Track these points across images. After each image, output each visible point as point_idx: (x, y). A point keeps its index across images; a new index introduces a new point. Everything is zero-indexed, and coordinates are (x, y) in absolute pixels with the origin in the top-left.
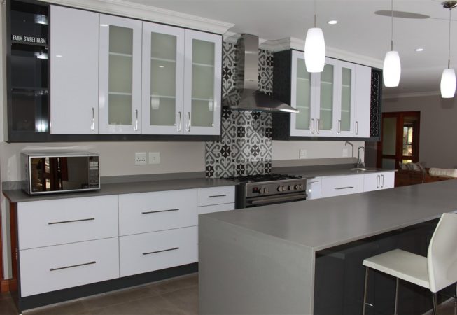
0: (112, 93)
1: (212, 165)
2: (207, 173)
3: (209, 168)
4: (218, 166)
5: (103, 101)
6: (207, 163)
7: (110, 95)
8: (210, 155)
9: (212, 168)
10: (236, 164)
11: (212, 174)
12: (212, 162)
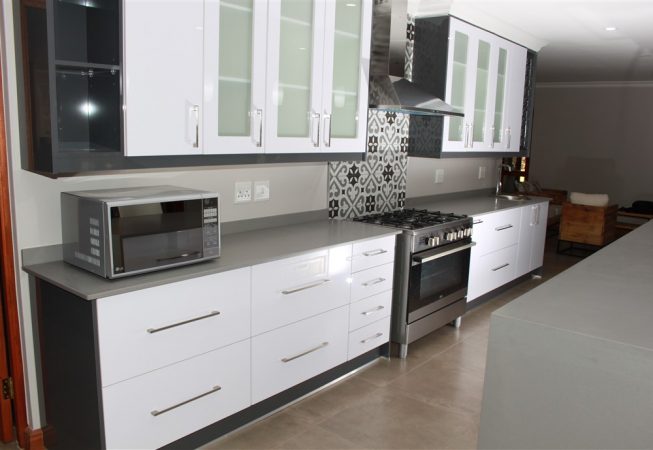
0: (223, 78)
1: (336, 199)
2: (330, 212)
3: (333, 204)
4: (344, 199)
5: (211, 91)
6: (331, 195)
7: (221, 83)
8: (334, 182)
9: (336, 202)
10: (365, 195)
11: (336, 212)
12: (337, 194)
